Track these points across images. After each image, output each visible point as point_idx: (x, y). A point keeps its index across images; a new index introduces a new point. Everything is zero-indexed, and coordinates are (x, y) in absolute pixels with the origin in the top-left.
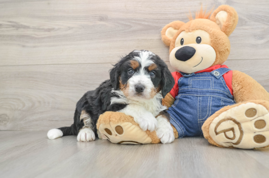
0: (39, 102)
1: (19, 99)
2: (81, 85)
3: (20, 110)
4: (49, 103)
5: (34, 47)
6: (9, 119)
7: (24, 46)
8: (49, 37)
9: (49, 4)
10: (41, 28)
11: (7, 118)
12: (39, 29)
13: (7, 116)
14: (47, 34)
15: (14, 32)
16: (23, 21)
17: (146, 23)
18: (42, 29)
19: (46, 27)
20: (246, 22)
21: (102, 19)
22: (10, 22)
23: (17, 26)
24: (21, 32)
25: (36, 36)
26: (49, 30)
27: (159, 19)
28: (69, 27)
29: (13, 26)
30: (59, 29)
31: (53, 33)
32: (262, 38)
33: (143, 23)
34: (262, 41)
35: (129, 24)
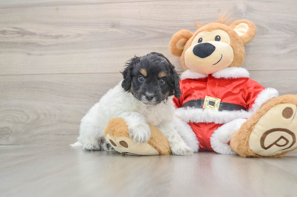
0: (45, 114)
1: (23, 111)
2: (90, 96)
3: (23, 123)
4: (55, 116)
5: (40, 55)
6: (11, 132)
7: (29, 54)
8: (57, 45)
9: (57, 9)
10: (48, 34)
11: (9, 131)
12: (46, 36)
13: (9, 130)
14: (55, 41)
15: (20, 39)
16: (29, 27)
17: (161, 31)
18: (49, 36)
19: (53, 34)
20: (267, 31)
21: (113, 26)
22: (15, 28)
23: (22, 33)
24: (27, 39)
25: (43, 44)
26: (57, 37)
27: (175, 27)
28: (78, 34)
29: (19, 33)
30: (67, 36)
31: (60, 40)
32: (284, 47)
33: (158, 30)
34: (285, 51)
35: (143, 31)
